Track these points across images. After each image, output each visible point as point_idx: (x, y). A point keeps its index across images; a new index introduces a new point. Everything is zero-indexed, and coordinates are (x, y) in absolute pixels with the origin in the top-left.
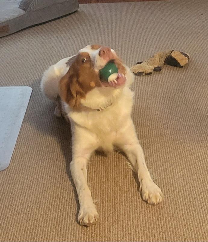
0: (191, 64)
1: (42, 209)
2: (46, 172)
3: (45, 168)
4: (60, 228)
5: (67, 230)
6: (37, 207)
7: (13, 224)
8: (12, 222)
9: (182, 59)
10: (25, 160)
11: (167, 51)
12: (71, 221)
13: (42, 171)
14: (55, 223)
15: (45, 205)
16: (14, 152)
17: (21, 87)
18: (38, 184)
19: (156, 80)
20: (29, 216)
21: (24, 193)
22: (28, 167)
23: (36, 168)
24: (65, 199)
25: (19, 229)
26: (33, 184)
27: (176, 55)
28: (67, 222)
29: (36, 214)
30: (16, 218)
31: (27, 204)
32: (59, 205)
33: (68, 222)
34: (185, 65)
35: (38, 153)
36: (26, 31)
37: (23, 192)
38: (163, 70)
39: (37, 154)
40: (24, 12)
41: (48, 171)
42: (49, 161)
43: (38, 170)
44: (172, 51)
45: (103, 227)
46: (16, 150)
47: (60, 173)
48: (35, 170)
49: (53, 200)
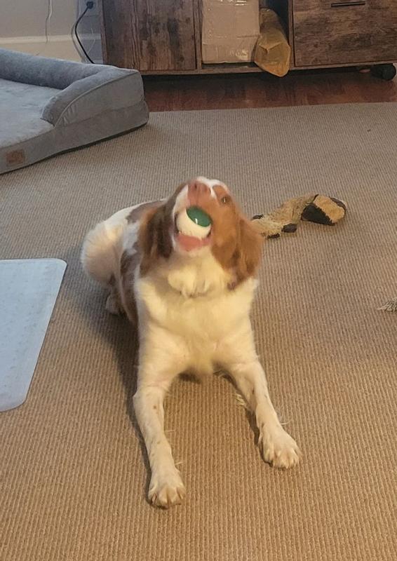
0: (350, 220)
1: (84, 476)
2: (92, 411)
3: (89, 405)
4: (116, 512)
5: (130, 514)
6: (76, 473)
7: (32, 504)
8: (31, 500)
9: (334, 211)
10: (55, 390)
11: (308, 196)
12: (136, 498)
13: (84, 410)
14: (108, 501)
15: (89, 472)
16: (35, 376)
17: (46, 260)
18: (78, 433)
19: (287, 248)
20: (62, 490)
21: (51, 449)
22: (59, 403)
23: (73, 405)
24: (125, 460)
25: (43, 513)
26: (68, 432)
27: (322, 203)
28: (129, 500)
29: (74, 487)
30: (39, 494)
31: (57, 468)
32: (115, 470)
33: (131, 502)
34: (339, 220)
35: (78, 377)
36: (55, 160)
37: (50, 447)
38: (299, 230)
39: (75, 380)
40: (52, 125)
41: (95, 409)
42: (97, 392)
43: (77, 408)
44: (316, 196)
45: (192, 510)
46: (38, 372)
47: (117, 413)
48: (73, 409)
49: (103, 462)
